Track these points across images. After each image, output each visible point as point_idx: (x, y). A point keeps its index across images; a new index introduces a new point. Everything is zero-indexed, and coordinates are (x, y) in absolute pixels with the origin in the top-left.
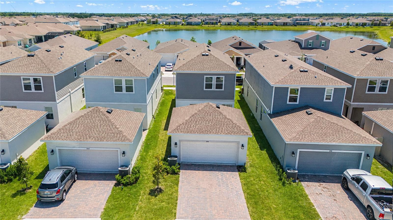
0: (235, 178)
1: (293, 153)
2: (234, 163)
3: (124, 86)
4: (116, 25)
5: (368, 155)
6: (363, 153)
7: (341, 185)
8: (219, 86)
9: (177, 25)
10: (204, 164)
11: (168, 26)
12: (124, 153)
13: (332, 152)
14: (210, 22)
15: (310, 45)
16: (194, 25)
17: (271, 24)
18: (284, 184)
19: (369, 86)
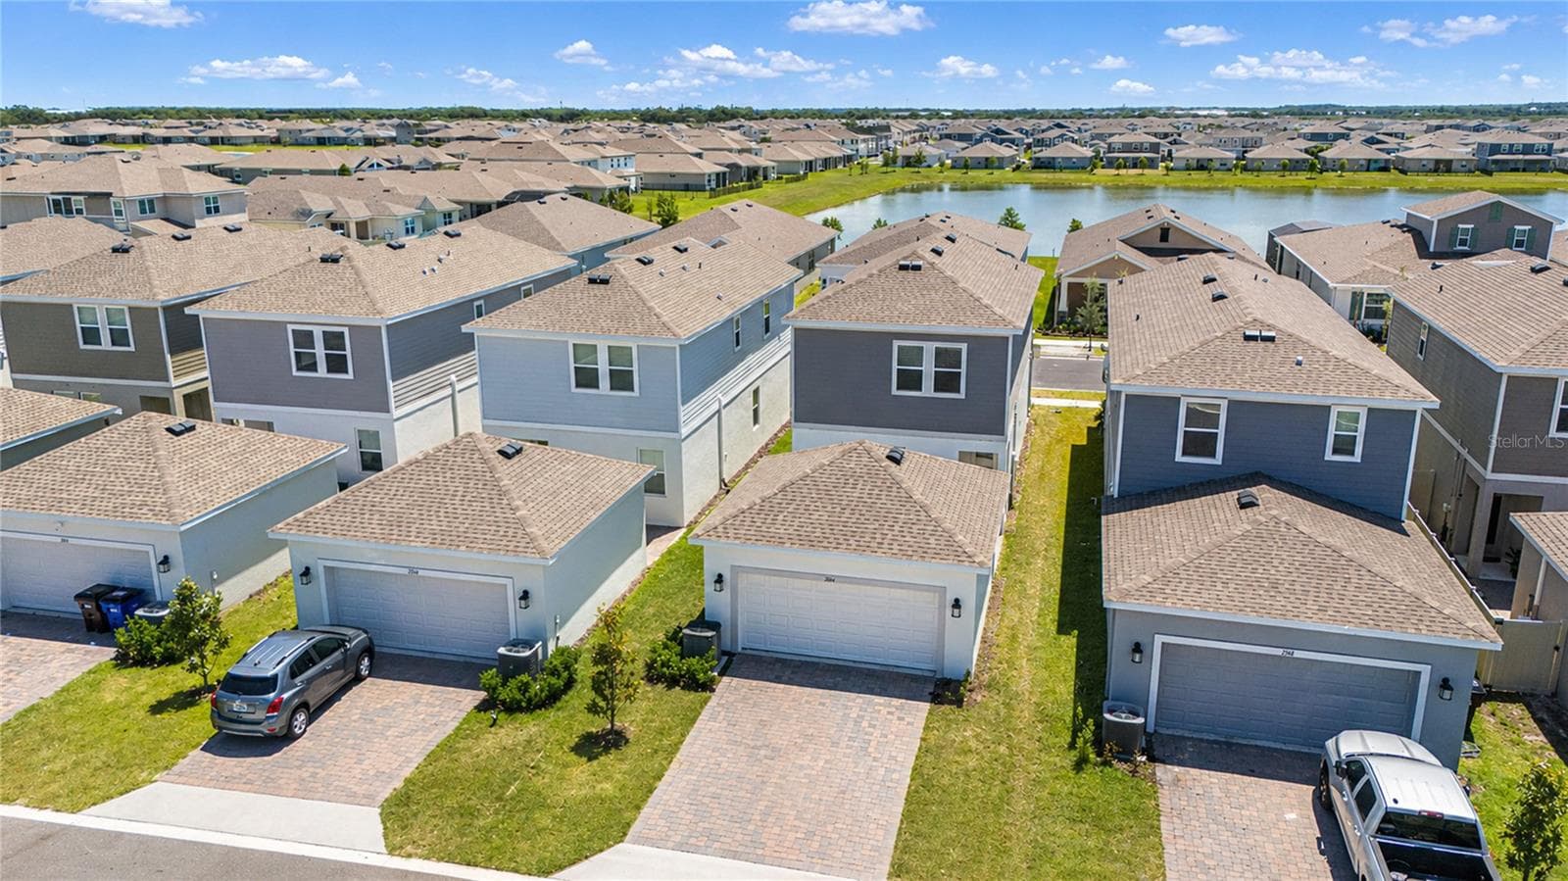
0: (908, 723)
1: (1137, 648)
2: (931, 667)
3: (603, 367)
4: (765, 169)
5: (1445, 684)
6: (1425, 670)
7: (1314, 791)
8: (946, 382)
9: (992, 168)
10: (818, 663)
11: (957, 174)
12: (525, 596)
13: (1295, 656)
14: (1123, 158)
15: (1463, 242)
16: (1061, 169)
17: (1382, 165)
18: (1080, 765)
19: (1561, 409)
